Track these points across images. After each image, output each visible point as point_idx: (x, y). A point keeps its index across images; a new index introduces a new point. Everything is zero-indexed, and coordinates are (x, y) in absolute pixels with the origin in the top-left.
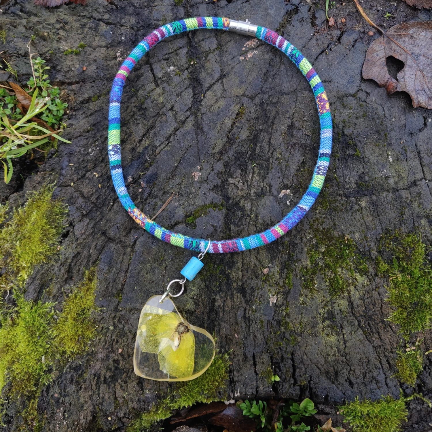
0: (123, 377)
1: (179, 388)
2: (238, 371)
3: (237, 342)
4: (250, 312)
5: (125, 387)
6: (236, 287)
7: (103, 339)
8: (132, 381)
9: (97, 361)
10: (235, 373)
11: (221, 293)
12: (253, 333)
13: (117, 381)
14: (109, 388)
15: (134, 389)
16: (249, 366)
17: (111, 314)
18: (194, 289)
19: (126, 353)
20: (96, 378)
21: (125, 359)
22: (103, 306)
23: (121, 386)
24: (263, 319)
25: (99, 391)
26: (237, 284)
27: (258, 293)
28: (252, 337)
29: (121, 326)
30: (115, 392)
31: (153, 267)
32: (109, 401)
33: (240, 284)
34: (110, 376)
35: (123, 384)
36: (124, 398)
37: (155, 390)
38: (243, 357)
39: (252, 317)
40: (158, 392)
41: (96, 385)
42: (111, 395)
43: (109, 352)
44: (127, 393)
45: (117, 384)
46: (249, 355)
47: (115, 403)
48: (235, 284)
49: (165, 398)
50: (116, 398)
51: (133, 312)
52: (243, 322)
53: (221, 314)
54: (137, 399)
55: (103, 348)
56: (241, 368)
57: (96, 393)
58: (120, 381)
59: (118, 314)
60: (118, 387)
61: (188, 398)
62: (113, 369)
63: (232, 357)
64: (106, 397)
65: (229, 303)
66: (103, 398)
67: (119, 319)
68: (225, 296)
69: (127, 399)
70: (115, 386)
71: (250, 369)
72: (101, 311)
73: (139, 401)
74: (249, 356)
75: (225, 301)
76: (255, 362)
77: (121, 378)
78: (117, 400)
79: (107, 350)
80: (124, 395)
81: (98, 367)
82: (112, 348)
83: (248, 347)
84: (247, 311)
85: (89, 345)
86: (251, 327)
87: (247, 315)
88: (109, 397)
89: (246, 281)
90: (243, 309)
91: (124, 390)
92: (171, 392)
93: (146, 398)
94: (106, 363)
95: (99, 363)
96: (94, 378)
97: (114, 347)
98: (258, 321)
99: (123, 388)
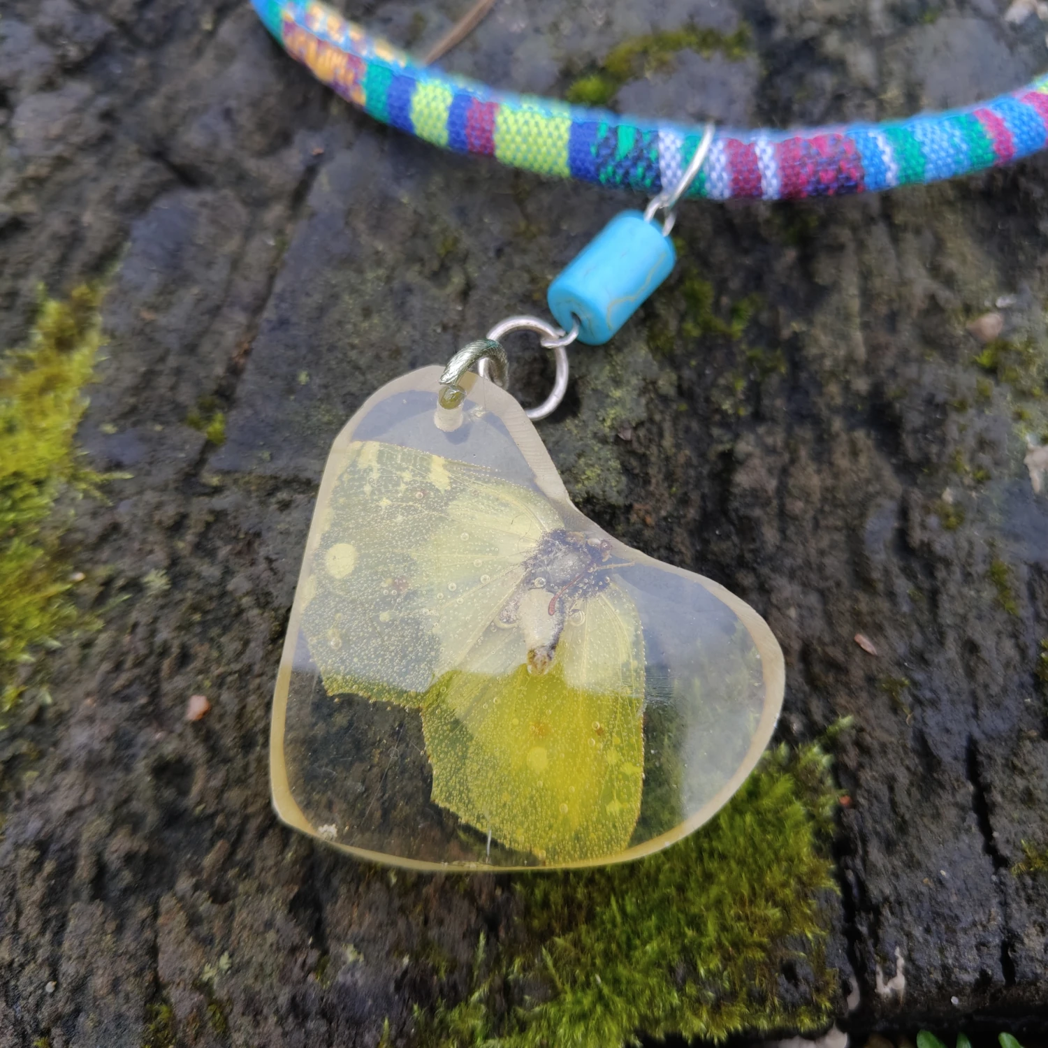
0: (209, 860)
1: (544, 936)
2: (889, 846)
3: (871, 680)
4: (933, 521)
5: (218, 924)
6: (839, 401)
7: (103, 641)
8: (261, 889)
9: (64, 766)
10: (876, 854)
11: (761, 430)
12: (956, 627)
13: (171, 886)
14: (119, 930)
15: (271, 937)
16: (951, 814)
17: (159, 506)
18: (617, 394)
19: (229, 720)
20: (49, 867)
21: (226, 761)
22: (119, 466)
23: (194, 921)
24: (1004, 560)
25: (57, 940)
26: (847, 387)
27: (962, 429)
28: (952, 650)
29: (210, 571)
30: (153, 951)
31: (396, 284)
32: (113, 1004)
33: (862, 385)
34: (129, 858)
35: (205, 906)
36: (203, 987)
37: (397, 949)
38: (913, 761)
39: (943, 544)
40: (415, 958)
41: (44, 906)
42: (132, 967)
43: (134, 718)
44: (224, 962)
45: (167, 902)
46: (950, 752)
47: (148, 1017)
48: (833, 389)
49: (456, 997)
50: (156, 991)
51: (283, 495)
52: (895, 570)
53: (770, 535)
54: (283, 999)
55: (104, 695)
56: (902, 827)
57: (42, 954)
58: (184, 884)
59: (200, 509)
60: (173, 924)
61: (600, 997)
62: (152, 818)
63: (852, 758)
64: (99, 982)
65: (811, 478)
66: (79, 987)
67: (203, 535)
68: (787, 445)
69: (221, 993)
70: (155, 915)
71: (957, 831)
72: (105, 488)
73: (297, 1009)
74: (945, 755)
75: (784, 472)
76: (982, 790)
77: (195, 870)
78: (165, 1001)
79: (125, 708)
80: (209, 973)
81: (61, 804)
82: (155, 695)
83: (934, 703)
84: (916, 516)
85: (23, 673)
86: (944, 599)
87: (917, 536)
88: (115, 985)
89: (893, 372)
90: (890, 505)
91: (206, 942)
92: (494, 962)
93: (344, 991)
94: (112, 784)
95: (70, 778)
96: (37, 865)
97: (167, 687)
98: (979, 568)
99: (204, 930)
